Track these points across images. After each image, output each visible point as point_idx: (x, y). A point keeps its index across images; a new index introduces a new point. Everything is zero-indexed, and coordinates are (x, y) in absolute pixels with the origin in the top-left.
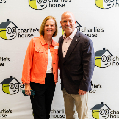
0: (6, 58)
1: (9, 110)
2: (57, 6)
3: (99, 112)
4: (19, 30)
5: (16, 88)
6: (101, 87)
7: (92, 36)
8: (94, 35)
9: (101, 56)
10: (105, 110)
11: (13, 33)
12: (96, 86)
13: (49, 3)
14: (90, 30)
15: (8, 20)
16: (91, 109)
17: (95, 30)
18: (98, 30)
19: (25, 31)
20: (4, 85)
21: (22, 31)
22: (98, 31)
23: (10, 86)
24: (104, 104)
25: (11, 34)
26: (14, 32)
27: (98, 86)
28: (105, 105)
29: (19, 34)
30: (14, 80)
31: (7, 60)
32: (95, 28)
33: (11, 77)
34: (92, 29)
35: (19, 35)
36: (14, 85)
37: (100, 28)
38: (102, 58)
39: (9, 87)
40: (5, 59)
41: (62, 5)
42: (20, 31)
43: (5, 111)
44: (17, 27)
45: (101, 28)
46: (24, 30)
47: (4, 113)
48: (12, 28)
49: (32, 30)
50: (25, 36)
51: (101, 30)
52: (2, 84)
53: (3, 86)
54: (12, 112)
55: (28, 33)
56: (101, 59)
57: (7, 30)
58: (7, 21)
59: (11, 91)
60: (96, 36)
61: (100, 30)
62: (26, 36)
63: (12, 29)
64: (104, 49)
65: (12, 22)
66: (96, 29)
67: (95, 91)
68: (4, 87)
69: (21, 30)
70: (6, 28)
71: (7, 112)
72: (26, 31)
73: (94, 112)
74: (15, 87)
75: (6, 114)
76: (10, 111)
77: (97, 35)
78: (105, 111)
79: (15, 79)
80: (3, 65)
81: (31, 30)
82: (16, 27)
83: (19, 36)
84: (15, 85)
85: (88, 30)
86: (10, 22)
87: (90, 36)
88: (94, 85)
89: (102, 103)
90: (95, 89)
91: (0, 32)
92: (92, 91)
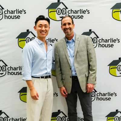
2: (76, 17)
6: (116, 95)
7: (108, 46)
8: (110, 45)
10: (119, 117)
12: (111, 94)
13: (68, 15)
14: (107, 41)
15: (28, 30)
16: (106, 117)
17: (112, 40)
18: (114, 41)
20: (22, 94)
24: (119, 112)
32: (112, 39)
37: (116, 39)
38: (117, 68)
41: (81, 17)
43: (22, 119)
45: (117, 39)
48: (31, 38)
49: (51, 40)
56: (116, 69)
57: (26, 40)
58: (26, 31)
61: (116, 41)
64: (120, 58)
67: (110, 99)
68: (21, 95)
73: (109, 120)
77: (113, 46)
85: (105, 40)
86: (30, 32)
87: (106, 46)
88: (110, 94)
89: (117, 110)
90: (111, 97)
91: (20, 41)
92: (108, 99)
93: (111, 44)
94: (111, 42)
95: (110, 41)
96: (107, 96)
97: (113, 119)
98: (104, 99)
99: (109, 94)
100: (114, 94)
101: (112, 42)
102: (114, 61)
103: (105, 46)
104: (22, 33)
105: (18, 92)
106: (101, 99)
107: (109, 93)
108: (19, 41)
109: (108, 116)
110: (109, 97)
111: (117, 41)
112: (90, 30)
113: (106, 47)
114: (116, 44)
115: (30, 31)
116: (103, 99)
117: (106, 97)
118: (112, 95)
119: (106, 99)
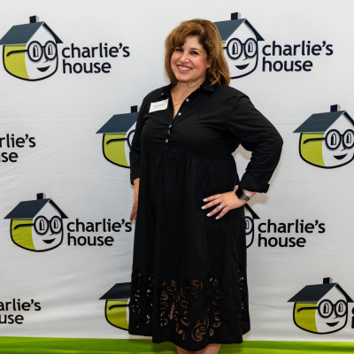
0: (24, 137)
1: (30, 302)
3: (316, 311)
4: (66, 51)
5: (53, 232)
6: (324, 230)
7: (295, 67)
8: (301, 64)
9: (325, 130)
10: (334, 303)
11: (47, 59)
12: (306, 228)
14: (290, 49)
15: (33, 19)
17: (306, 48)
18: (313, 50)
19: (86, 54)
20: (16, 223)
21: (76, 51)
22: (316, 52)
23: (34, 225)
24: (333, 285)
25: (42, 64)
26: (50, 57)
27: (313, 227)
28: (334, 289)
29: (67, 61)
30: (48, 205)
31: (27, 143)
32: (306, 43)
33: (40, 196)
34: (295, 47)
35: (64, 65)
36: (49, 222)
37: (321, 45)
38: (326, 139)
39: (33, 228)
40: (20, 140)
42: (68, 53)
43: (19, 304)
44: (60, 42)
45: (324, 43)
46: (82, 51)
47: (15, 309)
48: (43, 45)
49: (106, 48)
50: (83, 68)
51: (324, 49)
52: (10, 220)
53: (13, 227)
54: (40, 309)
55: (93, 60)
56: (324, 142)
57: (28, 51)
58: (28, 22)
59: (38, 242)
60: (307, 68)
62: (88, 69)
63: (45, 47)
64: (334, 108)
65: (45, 26)
66: (308, 46)
67: (305, 241)
68: (16, 228)
69: (73, 49)
70: (26, 42)
71: (25, 306)
72: (88, 52)
73: (299, 310)
74: (49, 230)
75: (22, 312)
76: (33, 306)
77: (311, 65)
78: (334, 306)
79: (52, 202)
80: (13, 159)
81: (104, 51)
82: (58, 41)
83: (67, 67)
84: (51, 221)
85: (283, 48)
86: (40, 23)
87: (289, 67)
88: (302, 225)
89: (326, 280)
90: (305, 235)
91: (8, 54)
92: (295, 241)
93: (303, 59)
94: (303, 54)
95: (299, 50)
96: (293, 234)
97: (314, 308)
98: (283, 243)
99: (299, 227)
100: (317, 227)
101: (308, 54)
102: (314, 117)
103: (284, 66)
104: (14, 28)
105: (6, 218)
106: (273, 242)
107: (300, 222)
108: (6, 53)
109: (296, 299)
110: (299, 235)
111: (324, 50)
112: (234, 16)
113: (286, 70)
114: (319, 61)
115: (39, 20)
116: (278, 242)
117: (289, 235)
118: (308, 228)
119: (289, 243)
